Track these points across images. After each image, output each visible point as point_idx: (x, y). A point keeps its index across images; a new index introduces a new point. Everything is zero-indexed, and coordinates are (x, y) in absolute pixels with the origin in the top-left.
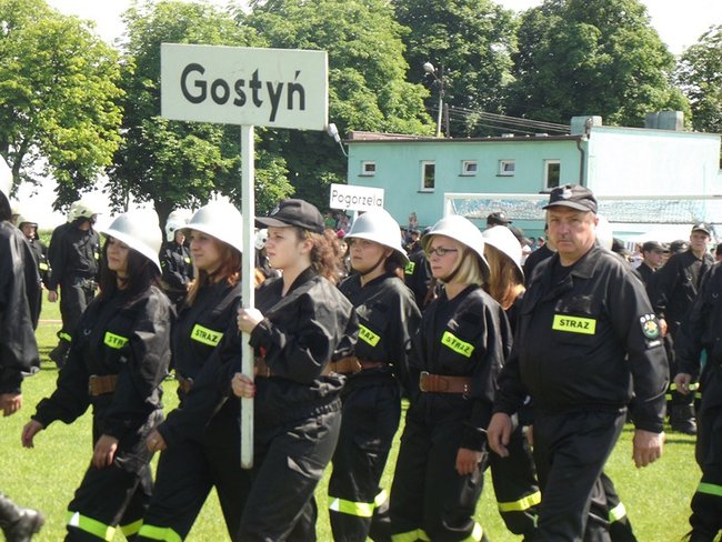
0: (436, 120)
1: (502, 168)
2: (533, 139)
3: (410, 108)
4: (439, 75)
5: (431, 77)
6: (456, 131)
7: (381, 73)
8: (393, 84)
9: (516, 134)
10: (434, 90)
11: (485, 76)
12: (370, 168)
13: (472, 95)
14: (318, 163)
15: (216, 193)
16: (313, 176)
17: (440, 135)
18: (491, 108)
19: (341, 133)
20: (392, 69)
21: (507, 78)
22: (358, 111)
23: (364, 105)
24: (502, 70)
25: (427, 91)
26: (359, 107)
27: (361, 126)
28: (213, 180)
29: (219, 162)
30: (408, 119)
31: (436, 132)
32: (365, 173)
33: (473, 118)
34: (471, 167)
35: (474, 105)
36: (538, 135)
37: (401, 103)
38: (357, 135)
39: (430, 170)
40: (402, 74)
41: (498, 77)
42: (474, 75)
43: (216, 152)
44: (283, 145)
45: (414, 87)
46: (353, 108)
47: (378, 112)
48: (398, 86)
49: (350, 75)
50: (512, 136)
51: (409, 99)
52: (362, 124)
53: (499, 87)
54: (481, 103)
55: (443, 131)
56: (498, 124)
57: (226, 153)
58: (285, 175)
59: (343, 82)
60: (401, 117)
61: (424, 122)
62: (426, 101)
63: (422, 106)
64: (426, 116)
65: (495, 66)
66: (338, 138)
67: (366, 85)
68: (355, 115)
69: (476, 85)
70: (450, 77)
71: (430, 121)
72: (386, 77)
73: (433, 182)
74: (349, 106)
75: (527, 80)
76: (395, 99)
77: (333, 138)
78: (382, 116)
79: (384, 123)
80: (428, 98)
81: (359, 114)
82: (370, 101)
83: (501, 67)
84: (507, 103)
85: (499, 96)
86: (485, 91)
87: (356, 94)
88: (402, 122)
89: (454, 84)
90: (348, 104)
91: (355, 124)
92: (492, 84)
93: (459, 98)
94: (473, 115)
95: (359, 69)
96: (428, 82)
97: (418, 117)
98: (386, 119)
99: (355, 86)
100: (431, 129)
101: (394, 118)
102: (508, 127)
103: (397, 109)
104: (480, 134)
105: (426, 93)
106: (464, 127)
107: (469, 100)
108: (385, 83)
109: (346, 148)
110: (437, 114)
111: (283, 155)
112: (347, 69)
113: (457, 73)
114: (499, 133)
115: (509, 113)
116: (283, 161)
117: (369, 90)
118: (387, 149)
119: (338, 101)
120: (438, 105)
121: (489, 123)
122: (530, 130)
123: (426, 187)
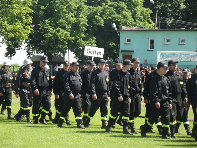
0: (154, 22)
1: (180, 41)
2: (192, 30)
3: (145, 18)
4: (156, 4)
5: (153, 5)
6: (163, 27)
7: (133, 4)
8: (138, 8)
9: (186, 28)
10: (154, 10)
11: (173, 5)
12: (128, 41)
13: (169, 12)
14: (108, 39)
15: (69, 50)
16: (106, 44)
17: (156, 28)
18: (176, 18)
19: (117, 27)
20: (138, 2)
21: (183, 6)
22: (124, 19)
23: (126, 16)
24: (181, 3)
25: (151, 11)
26: (124, 17)
27: (125, 24)
28: (67, 45)
29: (70, 38)
30: (144, 22)
31: (155, 27)
32: (127, 43)
33: (169, 21)
34: (168, 41)
35: (170, 17)
36: (194, 28)
37: (141, 15)
38: (124, 28)
39: (152, 42)
40: (141, 4)
41: (179, 6)
42: (170, 5)
43: (69, 35)
44: (95, 32)
45: (146, 9)
46: (122, 17)
47: (132, 19)
48: (140, 9)
49: (121, 5)
50: (184, 29)
51: (144, 14)
52: (126, 24)
53: (180, 10)
54: (172, 16)
55: (158, 26)
56: (178, 24)
57: (72, 35)
58: (95, 43)
59: (118, 7)
60: (141, 21)
61: (150, 23)
62: (151, 15)
63: (149, 17)
64: (151, 21)
65: (178, 2)
66: (116, 29)
67: (127, 8)
68: (123, 20)
69: (170, 9)
70: (160, 5)
71: (152, 23)
72: (135, 5)
73: (153, 46)
74: (120, 17)
75: (190, 7)
76: (139, 13)
77: (114, 29)
78: (133, 21)
79: (134, 23)
80: (152, 14)
81: (124, 20)
82: (129, 14)
83: (180, 2)
84: (182, 16)
85: (179, 13)
86: (174, 11)
87: (123, 12)
88: (141, 23)
89: (162, 8)
90: (120, 16)
91: (123, 24)
92: (177, 8)
93: (164, 14)
94: (169, 20)
95: (125, 2)
96: (152, 7)
97: (148, 21)
98: (135, 22)
99: (123, 9)
100: (152, 26)
101: (139, 22)
102: (183, 25)
103: (140, 18)
104: (172, 28)
105: (150, 11)
106: (166, 25)
107: (168, 15)
108: (135, 8)
109: (119, 33)
110: (155, 20)
111: (95, 35)
112: (120, 2)
113: (163, 4)
114: (179, 27)
115: (183, 20)
116: (95, 38)
117: (128, 10)
118: (135, 34)
119: (116, 14)
120: (156, 16)
121: (175, 23)
122: (192, 26)
123: (151, 48)
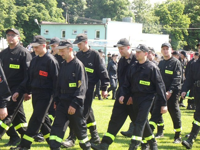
0: (65, 19)
1: (84, 32)
2: (92, 24)
3: (58, 15)
4: (66, 6)
5: (64, 6)
6: (71, 22)
7: (50, 5)
8: (53, 8)
9: (88, 23)
10: (65, 10)
11: (79, 6)
12: (47, 32)
13: (75, 12)
14: (32, 30)
15: (3, 38)
16: (31, 34)
17: (67, 23)
18: (81, 15)
19: (39, 22)
20: (53, 4)
21: (85, 7)
22: (43, 16)
23: (45, 14)
24: (84, 5)
25: (63, 10)
26: (44, 14)
27: (44, 20)
28: (1, 34)
29: (3, 29)
30: (58, 18)
31: (66, 22)
33: (76, 18)
34: (75, 32)
35: (76, 15)
36: (93, 23)
37: (55, 13)
38: (43, 22)
39: (64, 33)
40: (56, 5)
41: (82, 7)
42: (76, 6)
43: (3, 27)
44: (22, 25)
45: (59, 9)
46: (42, 15)
47: (49, 16)
48: (55, 9)
49: (41, 5)
50: (86, 23)
51: (58, 12)
52: (45, 19)
53: (83, 10)
54: (78, 14)
55: (68, 21)
56: (82, 20)
57: (5, 27)
58: (23, 33)
59: (39, 7)
60: (55, 17)
61: (62, 19)
62: (63, 13)
63: (62, 14)
64: (63, 17)
65: (82, 4)
66: (38, 23)
67: (46, 8)
68: (42, 17)
69: (77, 9)
70: (69, 6)
71: (64, 19)
72: (51, 6)
73: (65, 36)
74: (41, 14)
75: (91, 8)
76: (54, 12)
77: (36, 23)
78: (50, 17)
79: (51, 19)
80: (63, 12)
81: (44, 16)
82: (47, 13)
83: (83, 4)
84: (85, 14)
85: (83, 12)
86: (79, 10)
87: (43, 11)
88: (56, 19)
89: (70, 8)
90: (40, 14)
91: (42, 19)
92: (81, 9)
93: (72, 13)
94: (76, 17)
95: (43, 4)
96: (63, 8)
97: (60, 18)
98: (51, 18)
99: (42, 9)
100: (64, 21)
101: (54, 18)
102: (85, 21)
103: (55, 15)
104: (78, 23)
105: (62, 11)
106: (73, 21)
107: (75, 13)
108: (51, 8)
109: (40, 26)
110: (66, 17)
111: (22, 27)
112: (40, 4)
113: (71, 6)
114: (83, 22)
115: (86, 17)
116: (22, 29)
117: (46, 10)
118: (52, 27)
119: (37, 12)
120: (66, 14)
121: (80, 20)
122: (92, 22)
123: (63, 37)
